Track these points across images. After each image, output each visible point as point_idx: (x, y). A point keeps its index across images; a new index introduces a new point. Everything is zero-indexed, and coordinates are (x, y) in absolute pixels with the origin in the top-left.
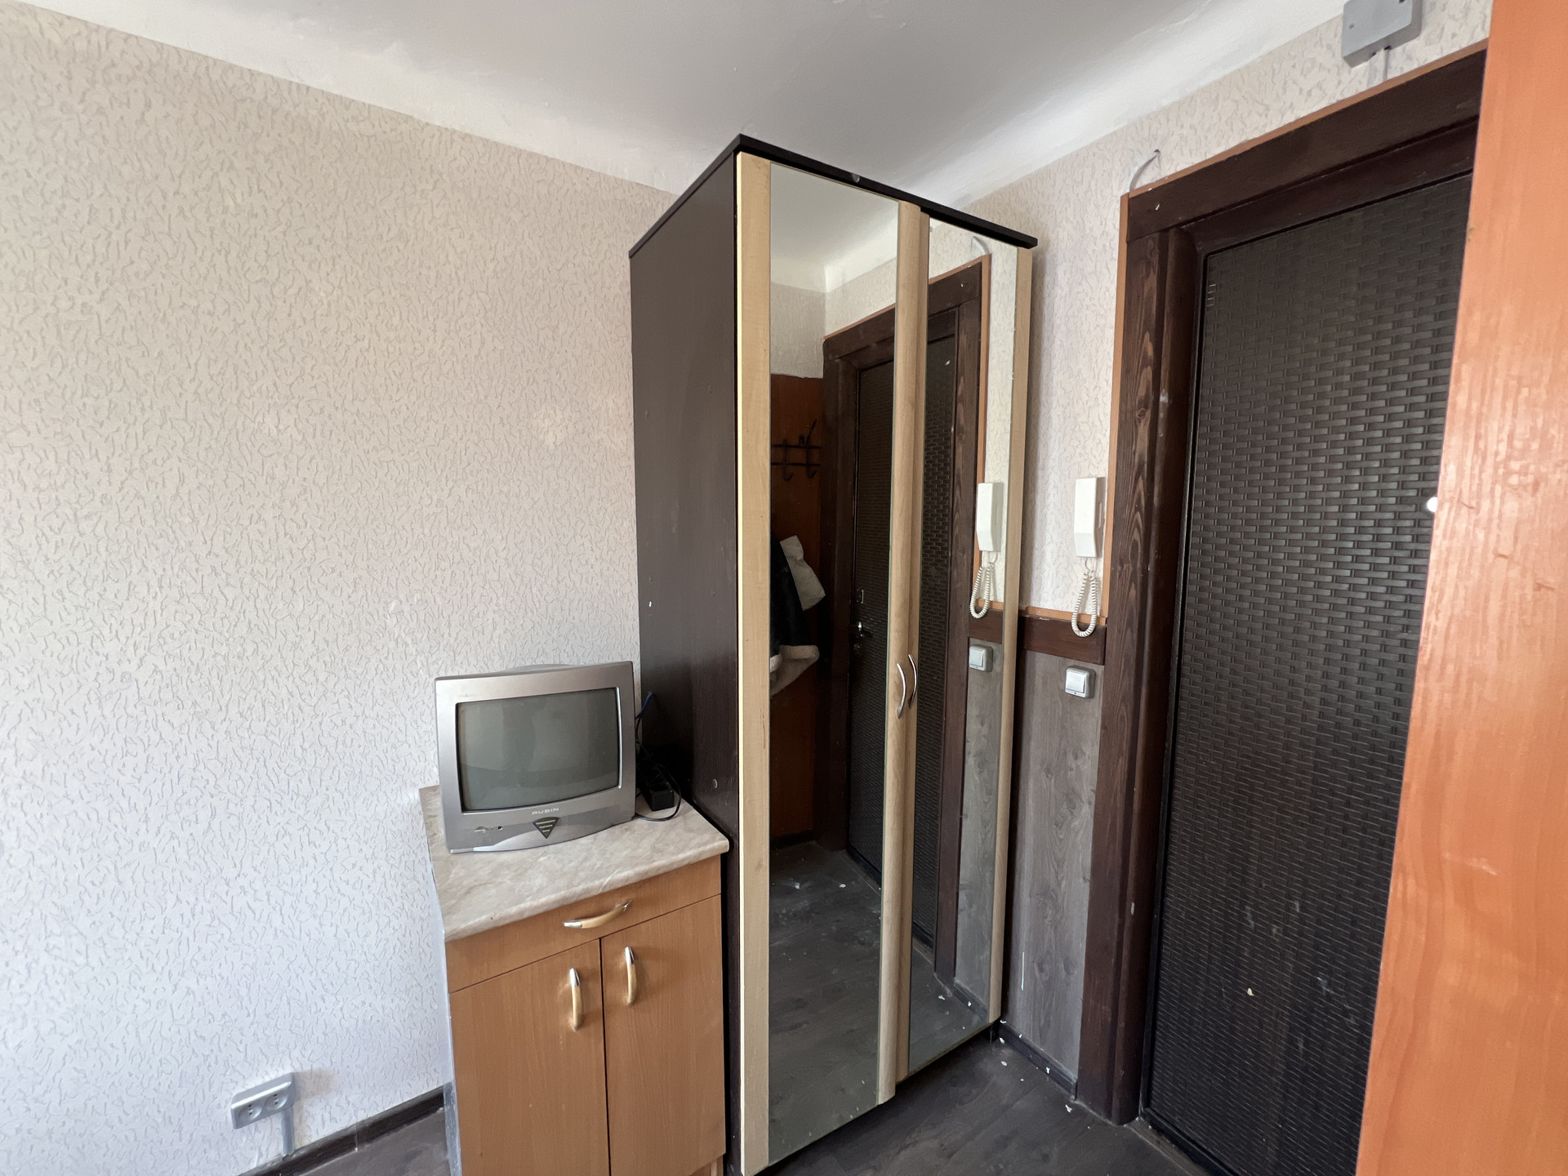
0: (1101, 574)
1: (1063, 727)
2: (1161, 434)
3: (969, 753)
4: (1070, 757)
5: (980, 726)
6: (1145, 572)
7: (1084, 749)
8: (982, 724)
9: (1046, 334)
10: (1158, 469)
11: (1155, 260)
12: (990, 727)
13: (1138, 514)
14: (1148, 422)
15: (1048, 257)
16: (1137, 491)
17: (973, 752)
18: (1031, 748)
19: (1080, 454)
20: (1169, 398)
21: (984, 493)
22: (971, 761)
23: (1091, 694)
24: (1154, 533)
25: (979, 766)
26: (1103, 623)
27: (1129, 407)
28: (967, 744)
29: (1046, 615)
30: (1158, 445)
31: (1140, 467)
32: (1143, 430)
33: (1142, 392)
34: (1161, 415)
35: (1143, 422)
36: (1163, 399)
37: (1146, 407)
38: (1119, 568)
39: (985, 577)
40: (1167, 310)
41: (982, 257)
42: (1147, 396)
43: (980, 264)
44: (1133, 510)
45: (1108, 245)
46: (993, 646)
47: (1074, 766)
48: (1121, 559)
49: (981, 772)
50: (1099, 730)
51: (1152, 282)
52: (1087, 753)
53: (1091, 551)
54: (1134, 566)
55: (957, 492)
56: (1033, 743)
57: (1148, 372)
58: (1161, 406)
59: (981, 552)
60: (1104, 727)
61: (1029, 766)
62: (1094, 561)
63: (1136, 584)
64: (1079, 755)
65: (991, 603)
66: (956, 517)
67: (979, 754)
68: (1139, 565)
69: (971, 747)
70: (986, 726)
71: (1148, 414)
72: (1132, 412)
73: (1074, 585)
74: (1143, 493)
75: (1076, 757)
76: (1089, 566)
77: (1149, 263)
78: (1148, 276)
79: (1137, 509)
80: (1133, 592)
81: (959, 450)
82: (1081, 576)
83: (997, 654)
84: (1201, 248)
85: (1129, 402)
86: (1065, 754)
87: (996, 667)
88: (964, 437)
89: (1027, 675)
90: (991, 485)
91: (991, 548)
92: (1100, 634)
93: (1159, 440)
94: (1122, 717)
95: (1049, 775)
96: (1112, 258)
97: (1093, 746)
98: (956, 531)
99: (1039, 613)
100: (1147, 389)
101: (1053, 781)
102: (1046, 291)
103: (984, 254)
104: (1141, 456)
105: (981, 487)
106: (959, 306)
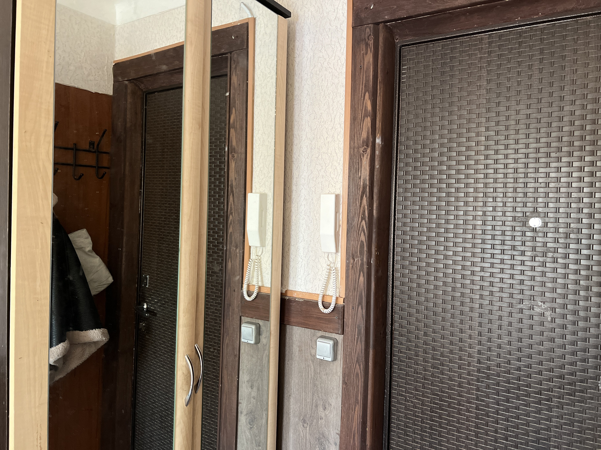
0: (339, 265)
1: (315, 385)
2: (377, 166)
3: (241, 413)
4: (321, 409)
5: (250, 390)
6: (369, 264)
7: (330, 401)
8: (252, 387)
9: (297, 85)
10: (376, 190)
11: (371, 42)
12: (258, 389)
13: (364, 222)
14: (369, 157)
15: (298, 28)
16: (363, 205)
17: (245, 412)
18: (291, 404)
19: (323, 176)
20: (382, 141)
21: (252, 200)
22: (243, 420)
23: (335, 358)
24: (374, 236)
25: (250, 423)
26: (341, 302)
27: (356, 145)
28: (240, 405)
29: (300, 296)
30: (375, 173)
31: (364, 188)
32: (366, 162)
33: (364, 135)
34: (377, 152)
35: (365, 156)
36: (378, 141)
37: (367, 146)
38: (352, 261)
39: (254, 268)
40: (379, 79)
41: (248, 19)
42: (368, 137)
43: (247, 23)
44: (360, 219)
45: (339, 27)
46: (261, 322)
47: (323, 415)
48: (353, 255)
49: (251, 428)
50: (341, 385)
51: (369, 58)
52: (333, 404)
53: (332, 248)
54: (362, 260)
55: (231, 199)
56: (292, 400)
57: (368, 120)
58: (377, 146)
59: (250, 247)
60: (344, 383)
61: (289, 419)
62: (334, 255)
63: (363, 273)
64: (327, 406)
65: (260, 288)
66: (231, 218)
67: (250, 413)
68: (365, 260)
69: (243, 407)
70: (255, 389)
71: (369, 150)
72: (358, 148)
73: (320, 273)
74: (366, 207)
75: (325, 409)
76: (330, 259)
77: (367, 45)
78: (366, 54)
79: (363, 218)
80: (362, 279)
81: (233, 165)
82: (325, 266)
83: (263, 328)
84: (398, 41)
85: (356, 141)
86: (317, 406)
87: (263, 340)
88: (236, 155)
89: (287, 345)
90: (258, 195)
91: (258, 244)
92: (340, 311)
93: (376, 170)
94: (357, 374)
95: (305, 425)
96: (342, 37)
97: (337, 398)
98: (230, 230)
99: (295, 295)
100: (368, 133)
101: (308, 428)
102: (297, 52)
103: (250, 16)
104: (364, 180)
105: (250, 196)
106: (231, 53)
